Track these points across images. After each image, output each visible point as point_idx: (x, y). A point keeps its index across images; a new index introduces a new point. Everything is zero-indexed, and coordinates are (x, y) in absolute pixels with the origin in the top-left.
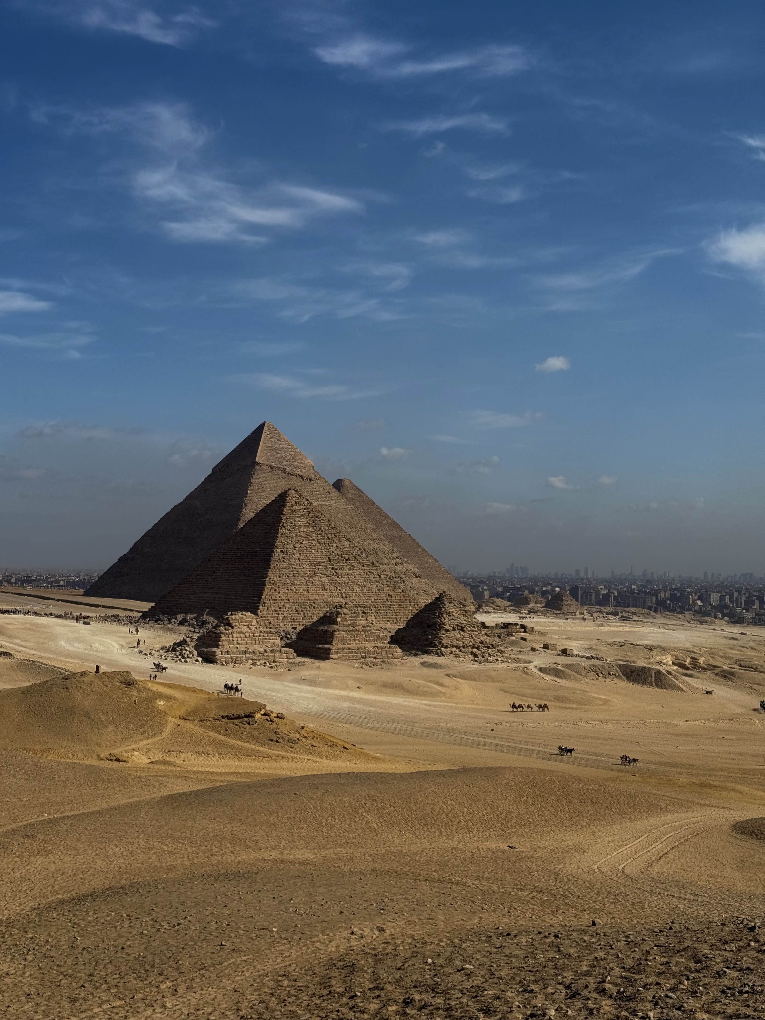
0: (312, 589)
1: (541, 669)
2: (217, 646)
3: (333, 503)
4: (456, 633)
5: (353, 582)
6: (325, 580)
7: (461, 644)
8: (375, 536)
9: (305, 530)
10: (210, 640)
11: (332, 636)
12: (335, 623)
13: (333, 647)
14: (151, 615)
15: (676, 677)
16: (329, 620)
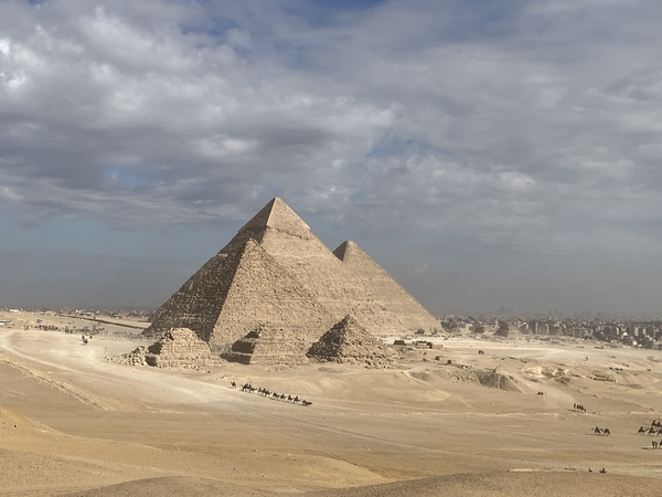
0: (259, 313)
1: (413, 374)
2: (159, 353)
4: (354, 346)
5: (292, 309)
6: (270, 306)
7: (357, 354)
9: (258, 270)
10: (156, 349)
11: (253, 347)
12: (257, 337)
13: (253, 356)
14: (147, 333)
15: (516, 381)
16: (253, 335)
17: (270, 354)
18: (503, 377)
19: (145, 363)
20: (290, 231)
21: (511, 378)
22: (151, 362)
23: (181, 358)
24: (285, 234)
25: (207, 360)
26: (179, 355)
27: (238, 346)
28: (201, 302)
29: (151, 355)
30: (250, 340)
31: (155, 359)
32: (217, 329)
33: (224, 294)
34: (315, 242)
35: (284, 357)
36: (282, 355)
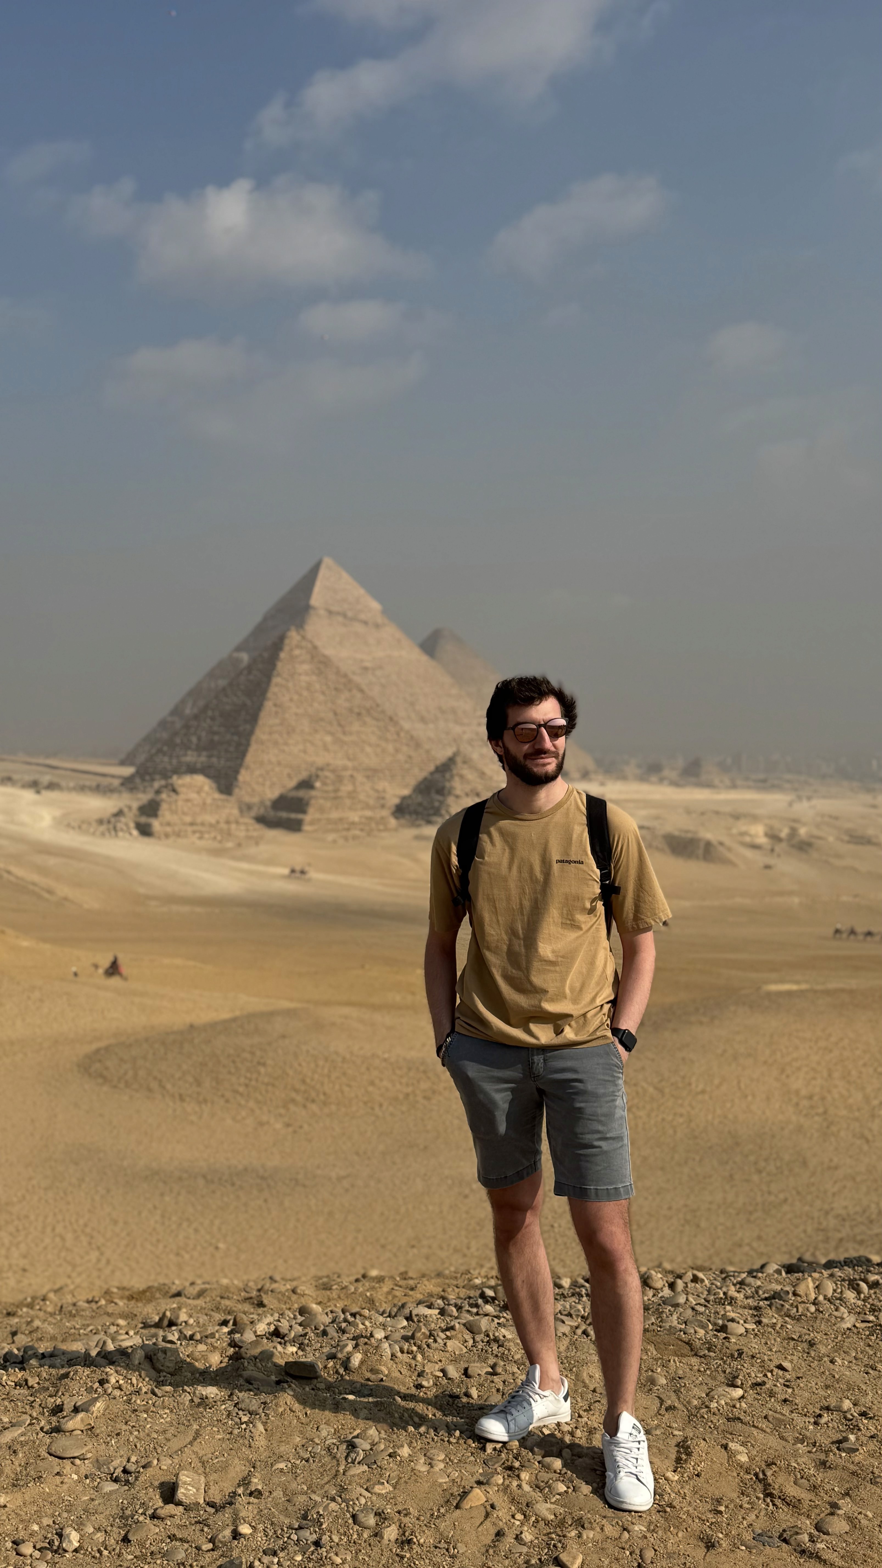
2: (156, 816)
5: (364, 741)
6: (329, 738)
9: (306, 678)
10: (151, 809)
11: (307, 804)
12: (313, 788)
13: (306, 818)
14: (128, 783)
15: (729, 849)
16: (306, 784)
17: (335, 815)
18: (708, 844)
19: (135, 832)
20: (350, 614)
21: (721, 844)
22: (145, 831)
23: (192, 824)
24: (340, 619)
25: (233, 826)
26: (188, 819)
27: (282, 802)
28: (215, 733)
30: (301, 793)
31: (149, 826)
32: (243, 776)
33: (254, 719)
34: (390, 631)
35: (356, 819)
36: (354, 817)
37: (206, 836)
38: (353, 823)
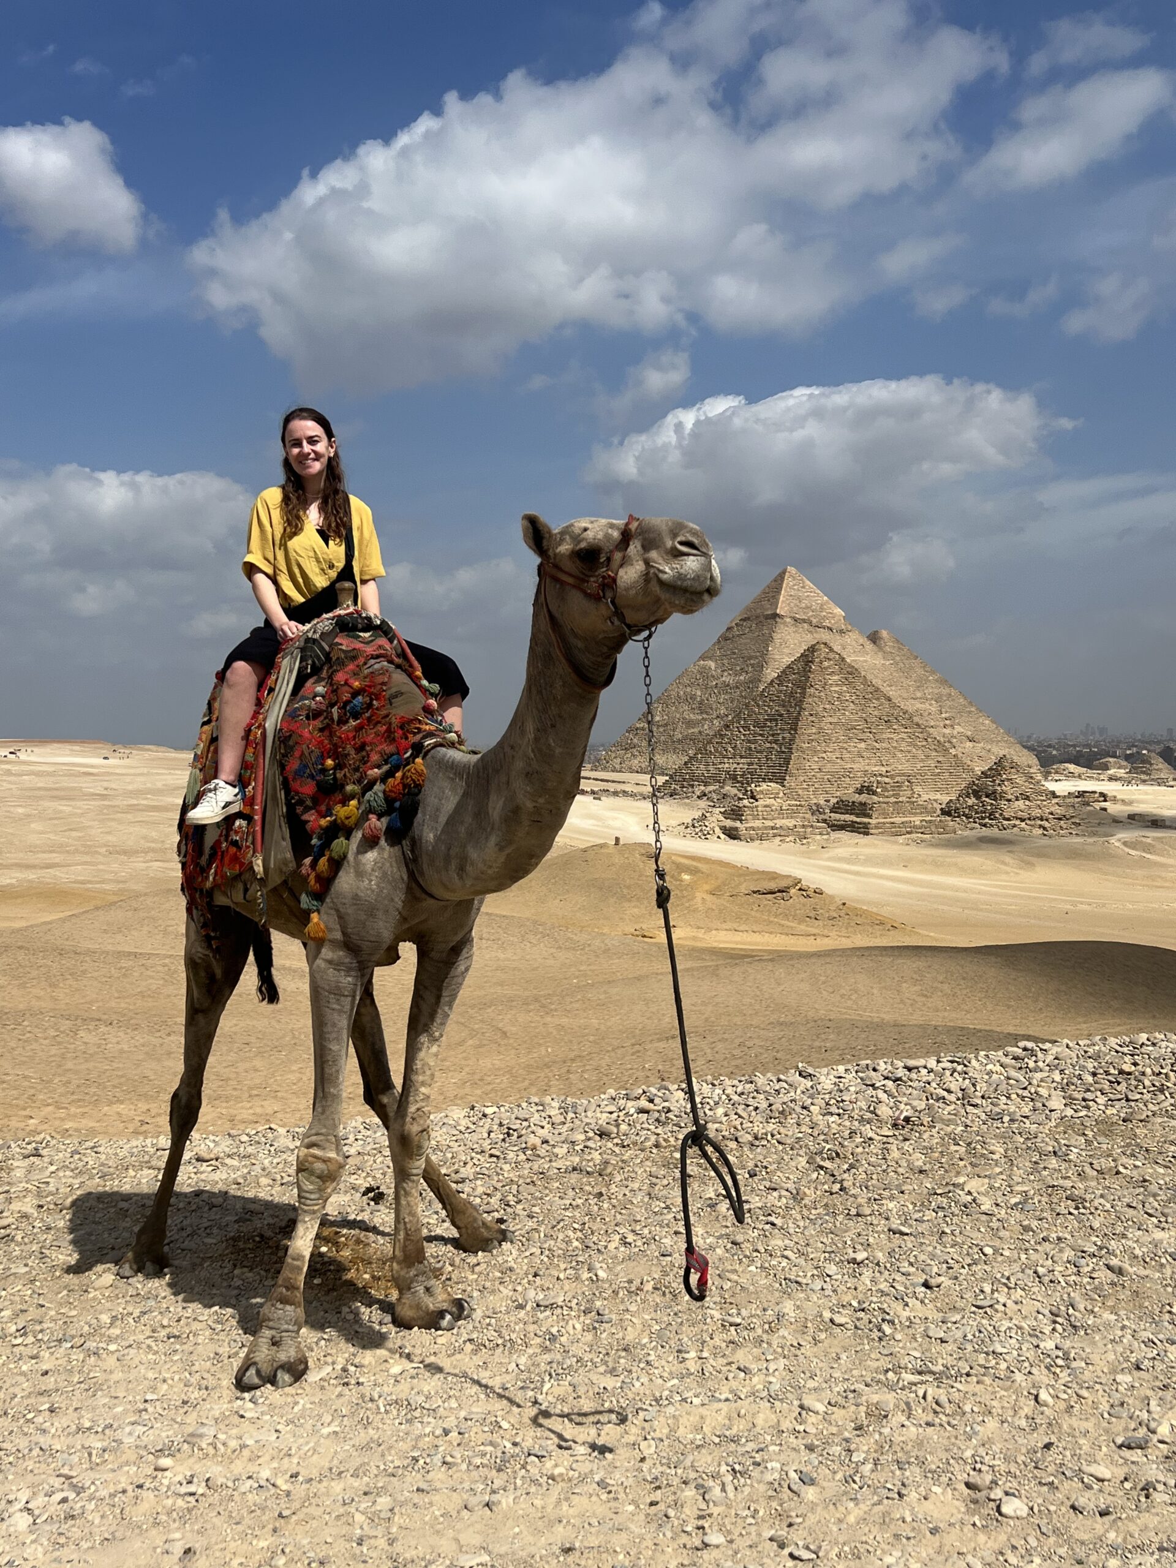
0: (846, 755)
1: (1125, 844)
2: (741, 821)
3: (868, 658)
4: (1020, 803)
5: (895, 748)
6: (863, 745)
7: (1025, 815)
8: (919, 695)
9: (837, 689)
10: (736, 814)
11: (871, 809)
12: (874, 793)
13: (873, 821)
16: (868, 790)
17: (898, 820)
19: (723, 836)
20: (814, 621)
22: (732, 834)
23: (772, 828)
24: (806, 626)
25: (809, 830)
26: (769, 823)
27: (841, 806)
28: (749, 741)
29: (729, 823)
30: (863, 798)
31: (735, 829)
33: (794, 728)
34: (854, 637)
35: (918, 823)
36: (917, 820)
37: (788, 839)
38: (914, 827)
